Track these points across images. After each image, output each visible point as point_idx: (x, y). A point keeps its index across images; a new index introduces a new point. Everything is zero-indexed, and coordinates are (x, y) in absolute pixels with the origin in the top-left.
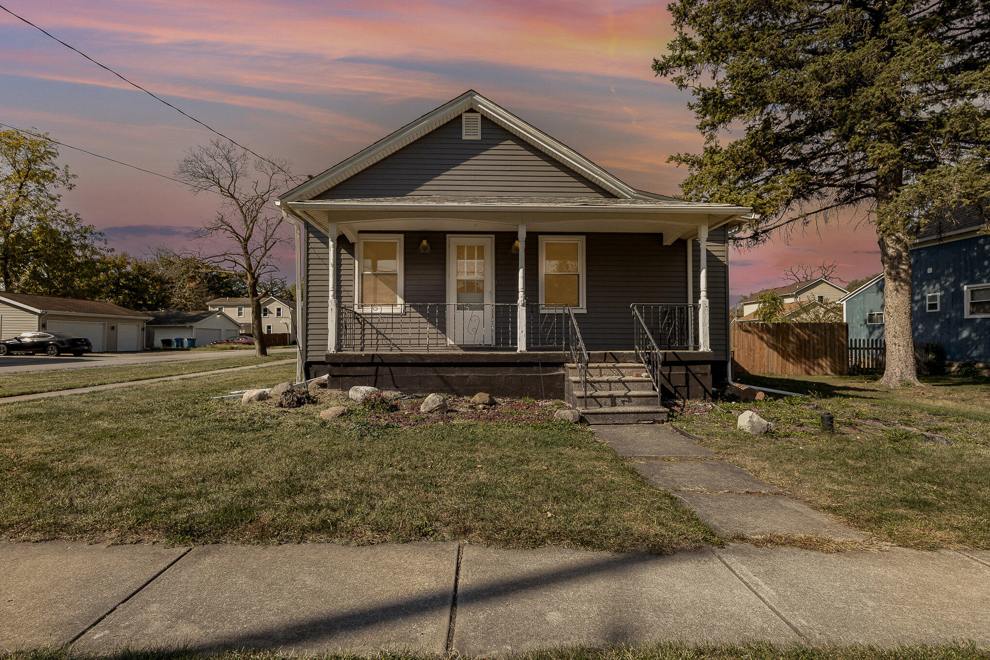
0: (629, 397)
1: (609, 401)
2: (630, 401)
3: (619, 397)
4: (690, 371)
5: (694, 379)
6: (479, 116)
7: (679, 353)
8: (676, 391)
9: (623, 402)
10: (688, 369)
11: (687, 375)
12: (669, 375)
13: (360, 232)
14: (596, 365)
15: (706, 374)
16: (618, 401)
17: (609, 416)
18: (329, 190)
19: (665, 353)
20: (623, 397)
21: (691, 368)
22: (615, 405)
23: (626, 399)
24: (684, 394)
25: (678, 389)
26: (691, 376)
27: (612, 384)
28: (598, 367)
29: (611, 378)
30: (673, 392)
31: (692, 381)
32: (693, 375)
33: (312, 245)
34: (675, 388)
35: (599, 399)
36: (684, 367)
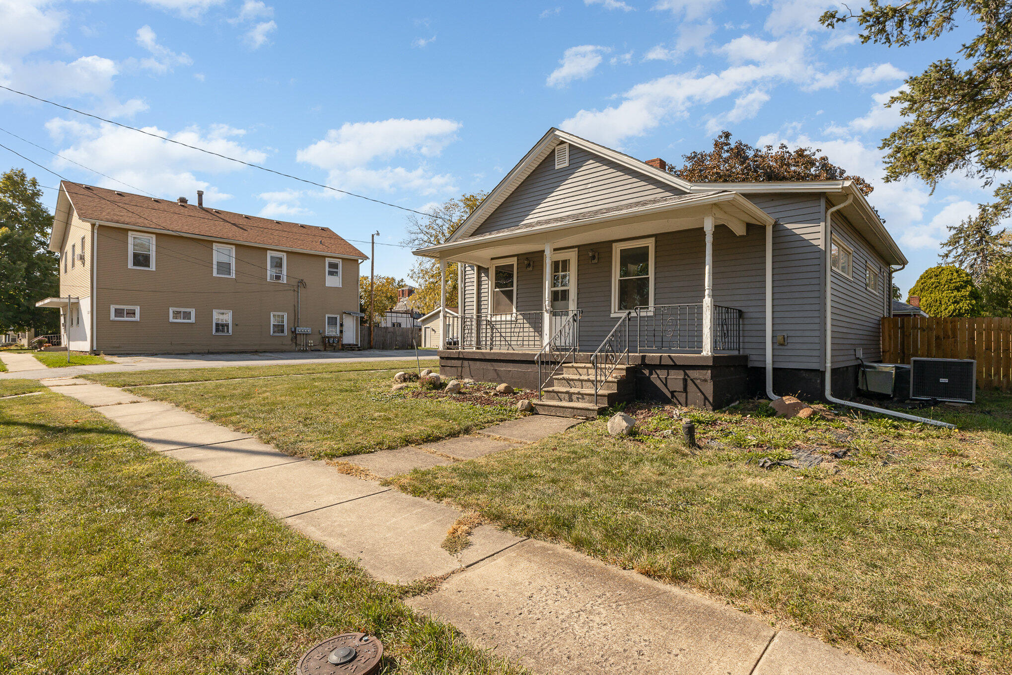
0: (582, 395)
1: (567, 396)
2: (583, 399)
3: (574, 393)
4: (689, 377)
5: (693, 385)
6: (567, 146)
7: (675, 357)
8: (673, 396)
9: (578, 398)
10: (686, 374)
11: (685, 380)
12: (666, 378)
13: (492, 259)
14: (583, 365)
15: (705, 380)
16: (574, 397)
17: (552, 408)
18: (476, 230)
19: (661, 356)
20: (577, 394)
21: (689, 372)
22: (572, 401)
23: (580, 396)
24: (683, 400)
25: (675, 394)
26: (689, 382)
27: (584, 383)
28: (585, 367)
29: (572, 377)
30: (670, 397)
31: (691, 387)
32: (692, 380)
33: (467, 273)
34: (672, 393)
35: (559, 394)
36: (682, 372)
